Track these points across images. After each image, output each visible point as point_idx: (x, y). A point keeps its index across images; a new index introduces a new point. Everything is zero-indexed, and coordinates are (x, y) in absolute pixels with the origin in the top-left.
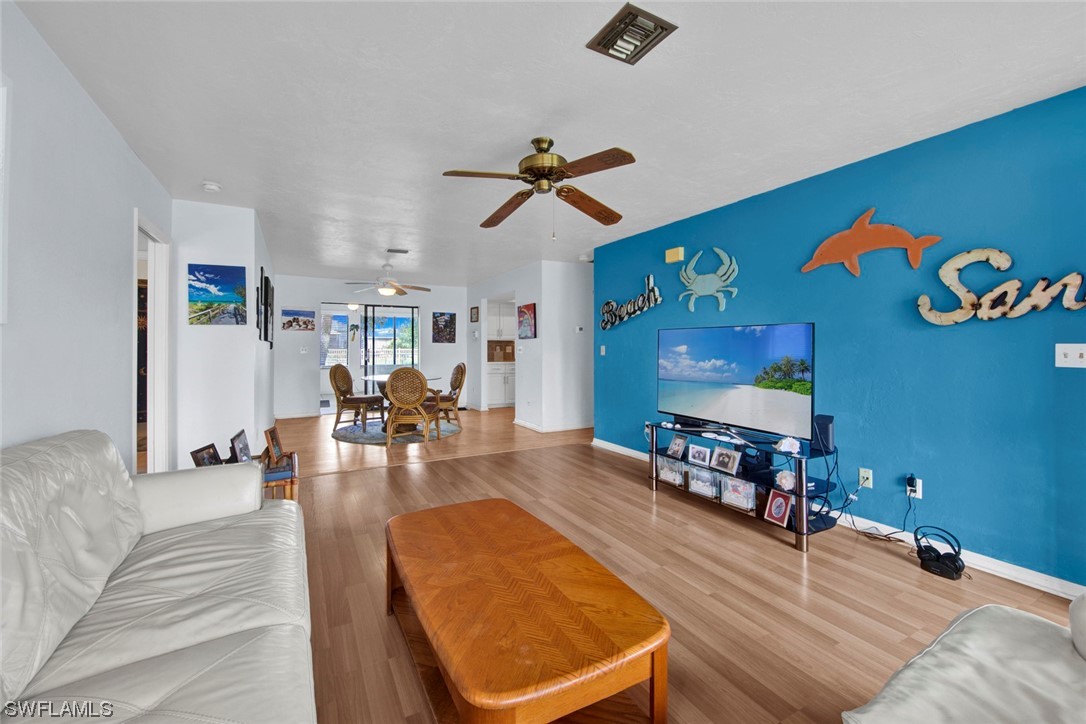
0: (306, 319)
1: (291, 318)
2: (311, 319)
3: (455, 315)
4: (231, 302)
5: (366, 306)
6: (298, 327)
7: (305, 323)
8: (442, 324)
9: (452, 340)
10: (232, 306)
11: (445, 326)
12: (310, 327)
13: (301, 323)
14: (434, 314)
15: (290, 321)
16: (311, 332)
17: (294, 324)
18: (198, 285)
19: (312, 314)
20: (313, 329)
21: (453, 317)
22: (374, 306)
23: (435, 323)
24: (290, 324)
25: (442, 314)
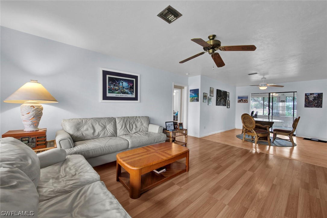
0: (245, 99)
2: (247, 99)
4: (196, 97)
5: (269, 93)
6: (242, 102)
9: (319, 106)
10: (196, 98)
11: (314, 100)
14: (306, 94)
15: (240, 100)
16: (247, 103)
17: (241, 101)
18: (191, 94)
21: (320, 94)
22: (273, 93)
23: (307, 98)
25: (312, 94)
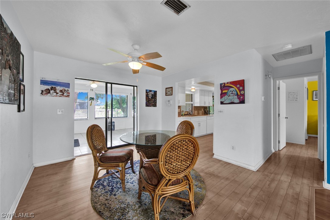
0: (62, 88)
1: (49, 87)
2: (66, 89)
3: (156, 91)
5: (107, 83)
6: (55, 94)
7: (61, 91)
8: (150, 96)
9: (155, 105)
11: (152, 98)
12: (65, 94)
13: (58, 91)
14: (146, 90)
15: (48, 89)
16: (67, 98)
17: (51, 92)
19: (68, 85)
20: (68, 96)
21: (155, 92)
22: (112, 84)
23: (147, 96)
24: (48, 92)
25: (151, 91)
